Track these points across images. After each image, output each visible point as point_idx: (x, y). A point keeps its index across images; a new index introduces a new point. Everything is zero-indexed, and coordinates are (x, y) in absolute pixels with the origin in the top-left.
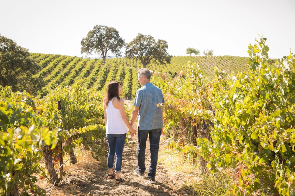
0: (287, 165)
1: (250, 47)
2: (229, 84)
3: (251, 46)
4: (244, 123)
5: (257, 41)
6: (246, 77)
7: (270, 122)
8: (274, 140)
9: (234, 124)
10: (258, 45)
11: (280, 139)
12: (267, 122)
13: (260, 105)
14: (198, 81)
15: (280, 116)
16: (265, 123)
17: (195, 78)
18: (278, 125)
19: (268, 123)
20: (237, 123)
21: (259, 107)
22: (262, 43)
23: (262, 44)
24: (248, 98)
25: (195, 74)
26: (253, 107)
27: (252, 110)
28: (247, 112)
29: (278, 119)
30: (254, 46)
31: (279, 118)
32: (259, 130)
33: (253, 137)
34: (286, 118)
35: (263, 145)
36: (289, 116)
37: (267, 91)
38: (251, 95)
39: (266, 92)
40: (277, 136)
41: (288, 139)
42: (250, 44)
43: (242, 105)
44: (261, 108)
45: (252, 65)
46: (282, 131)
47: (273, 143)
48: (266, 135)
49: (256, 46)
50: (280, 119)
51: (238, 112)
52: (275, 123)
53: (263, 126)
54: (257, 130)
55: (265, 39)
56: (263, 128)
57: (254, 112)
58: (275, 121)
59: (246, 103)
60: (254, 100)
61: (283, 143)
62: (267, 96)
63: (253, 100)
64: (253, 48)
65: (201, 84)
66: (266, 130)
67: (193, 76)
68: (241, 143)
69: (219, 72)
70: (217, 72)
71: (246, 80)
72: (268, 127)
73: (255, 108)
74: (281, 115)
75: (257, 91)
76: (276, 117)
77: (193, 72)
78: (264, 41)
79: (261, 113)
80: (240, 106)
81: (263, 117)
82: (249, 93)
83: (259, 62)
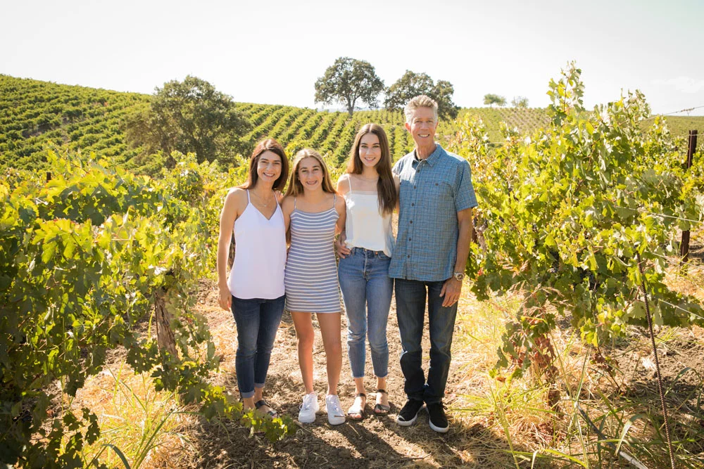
0: (602, 290)
1: (552, 85)
2: (520, 152)
3: (553, 82)
4: (536, 218)
5: (565, 75)
6: (545, 138)
7: (576, 218)
8: (580, 247)
9: (520, 219)
10: (565, 81)
11: (588, 247)
12: (570, 216)
13: (564, 188)
14: (479, 147)
15: (593, 207)
16: (567, 218)
17: (475, 141)
18: (588, 223)
19: (572, 219)
20: (524, 218)
21: (560, 190)
22: (572, 78)
23: (573, 81)
24: (544, 175)
25: (475, 135)
26: (552, 190)
27: (549, 196)
28: (541, 200)
29: (589, 213)
30: (558, 84)
31: (592, 209)
32: (557, 231)
33: (548, 242)
34: (602, 210)
35: (563, 256)
36: (607, 207)
37: (576, 163)
38: (549, 170)
39: (574, 164)
40: (584, 243)
41: (602, 247)
42: (552, 79)
43: (534, 187)
44: (564, 192)
45: (554, 117)
46: (594, 234)
47: (577, 253)
48: (568, 240)
49: (562, 83)
50: (592, 212)
51: (526, 199)
52: (584, 220)
53: (563, 223)
54: (555, 231)
55: (579, 71)
56: (563, 228)
57: (553, 199)
58: (584, 216)
59: (541, 184)
60: (555, 179)
61: (592, 254)
62: (575, 172)
63: (553, 179)
64: (557, 86)
65: (484, 151)
66: (567, 230)
67: (473, 138)
68: (531, 253)
69: (508, 130)
70: (504, 131)
71: (544, 143)
72: (571, 225)
73: (556, 193)
74: (594, 204)
75: (559, 162)
76: (586, 209)
77: (472, 130)
78: (577, 74)
79: (563, 201)
80: (530, 189)
81: (566, 208)
82: (548, 165)
83: (566, 113)
